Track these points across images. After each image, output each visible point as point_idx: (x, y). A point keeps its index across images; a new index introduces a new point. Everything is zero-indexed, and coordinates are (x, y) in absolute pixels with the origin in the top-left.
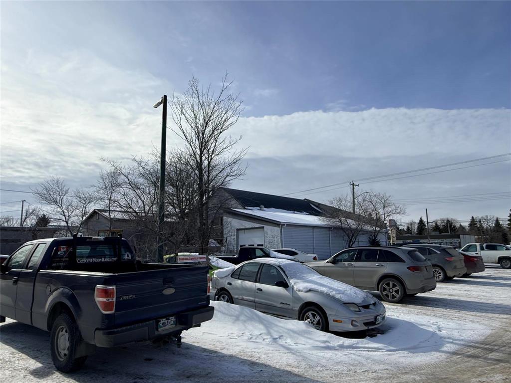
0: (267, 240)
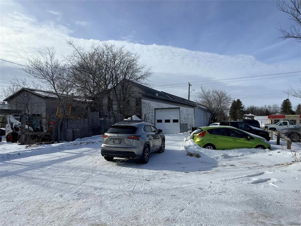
0: (183, 116)
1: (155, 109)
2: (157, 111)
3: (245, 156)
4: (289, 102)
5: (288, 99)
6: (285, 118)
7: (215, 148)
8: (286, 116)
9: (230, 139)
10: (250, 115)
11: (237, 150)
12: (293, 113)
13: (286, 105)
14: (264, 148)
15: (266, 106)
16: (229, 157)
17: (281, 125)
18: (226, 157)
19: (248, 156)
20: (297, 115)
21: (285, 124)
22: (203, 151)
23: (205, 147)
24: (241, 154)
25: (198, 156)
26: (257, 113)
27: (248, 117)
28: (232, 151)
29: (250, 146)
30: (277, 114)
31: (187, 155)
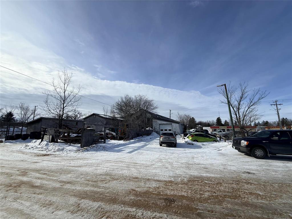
0: (173, 128)
1: (160, 124)
2: (160, 125)
3: (210, 144)
4: (220, 119)
5: (219, 117)
6: (219, 128)
7: (198, 142)
8: (220, 127)
9: (203, 138)
10: (200, 126)
11: (206, 142)
12: (222, 125)
13: (219, 120)
14: (216, 142)
15: (208, 121)
16: (204, 145)
17: (218, 132)
18: (203, 145)
19: (211, 144)
20: (225, 127)
21: (221, 131)
22: (194, 142)
23: (194, 141)
24: (208, 144)
25: (193, 144)
26: (204, 125)
27: (198, 127)
28: (205, 143)
29: (211, 141)
30: (214, 125)
31: (188, 144)
